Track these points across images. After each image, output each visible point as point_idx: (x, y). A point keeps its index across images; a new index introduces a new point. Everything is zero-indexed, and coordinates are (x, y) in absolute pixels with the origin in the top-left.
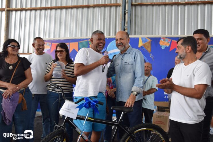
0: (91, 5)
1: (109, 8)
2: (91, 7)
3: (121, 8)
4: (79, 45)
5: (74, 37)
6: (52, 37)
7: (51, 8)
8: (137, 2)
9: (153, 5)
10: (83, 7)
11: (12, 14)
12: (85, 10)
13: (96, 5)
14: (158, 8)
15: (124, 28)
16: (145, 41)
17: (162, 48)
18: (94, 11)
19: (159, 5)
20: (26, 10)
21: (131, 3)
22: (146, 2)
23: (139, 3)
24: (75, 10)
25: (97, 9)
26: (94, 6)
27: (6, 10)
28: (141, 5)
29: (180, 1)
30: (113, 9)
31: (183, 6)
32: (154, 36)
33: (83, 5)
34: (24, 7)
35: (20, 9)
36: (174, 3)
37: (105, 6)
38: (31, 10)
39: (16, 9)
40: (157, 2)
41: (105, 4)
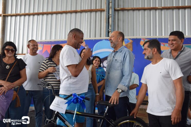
0: (79, 11)
1: (94, 13)
2: (79, 12)
3: (105, 12)
6: (44, 39)
7: (43, 14)
8: (119, 7)
9: (134, 10)
10: (71, 12)
11: (8, 19)
12: (74, 15)
13: (83, 10)
14: (138, 12)
15: (108, 31)
16: (128, 42)
17: (142, 48)
18: (81, 16)
19: (139, 9)
20: (20, 15)
21: (114, 8)
22: (127, 7)
23: (121, 8)
24: (64, 15)
25: (84, 14)
26: (82, 12)
27: (2, 16)
28: (123, 10)
29: (157, 6)
30: (98, 14)
31: (160, 11)
32: (135, 37)
34: (19, 13)
35: (15, 14)
36: (152, 8)
37: (91, 11)
38: (25, 15)
39: (12, 14)
40: (137, 7)
41: (91, 10)
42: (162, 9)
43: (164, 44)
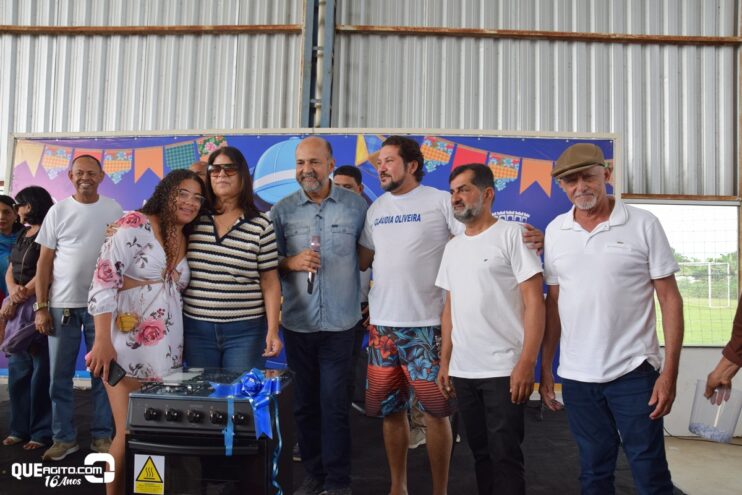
0: (207, 28)
1: (263, 38)
2: (207, 32)
3: (302, 38)
4: (164, 157)
5: (150, 129)
6: (75, 130)
7: (72, 33)
8: (354, 23)
9: (403, 34)
10: (179, 32)
12: (188, 40)
13: (223, 26)
14: (419, 43)
15: (312, 104)
18: (215, 48)
19: (421, 34)
21: (335, 25)
22: (381, 25)
23: (360, 27)
24: (153, 40)
25: (225, 41)
26: (218, 32)
28: (366, 32)
29: (482, 27)
30: (278, 41)
31: (491, 42)
32: (404, 131)
33: (180, 27)
36: (465, 30)
37: (252, 31)
40: (415, 26)
41: (251, 26)
42: (499, 37)
43: (498, 159)
